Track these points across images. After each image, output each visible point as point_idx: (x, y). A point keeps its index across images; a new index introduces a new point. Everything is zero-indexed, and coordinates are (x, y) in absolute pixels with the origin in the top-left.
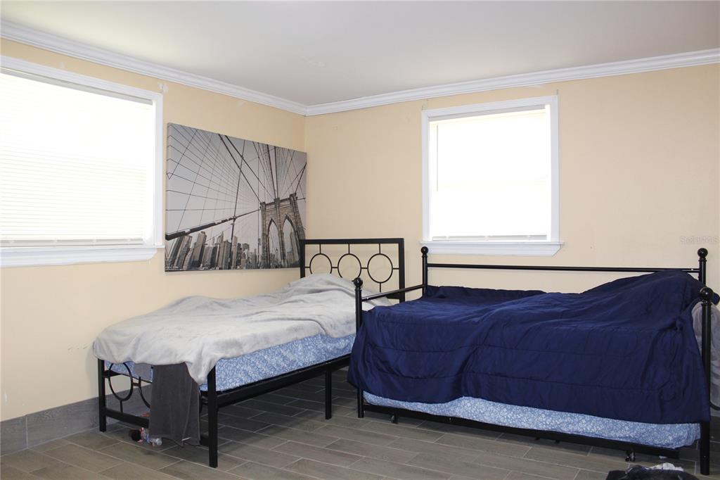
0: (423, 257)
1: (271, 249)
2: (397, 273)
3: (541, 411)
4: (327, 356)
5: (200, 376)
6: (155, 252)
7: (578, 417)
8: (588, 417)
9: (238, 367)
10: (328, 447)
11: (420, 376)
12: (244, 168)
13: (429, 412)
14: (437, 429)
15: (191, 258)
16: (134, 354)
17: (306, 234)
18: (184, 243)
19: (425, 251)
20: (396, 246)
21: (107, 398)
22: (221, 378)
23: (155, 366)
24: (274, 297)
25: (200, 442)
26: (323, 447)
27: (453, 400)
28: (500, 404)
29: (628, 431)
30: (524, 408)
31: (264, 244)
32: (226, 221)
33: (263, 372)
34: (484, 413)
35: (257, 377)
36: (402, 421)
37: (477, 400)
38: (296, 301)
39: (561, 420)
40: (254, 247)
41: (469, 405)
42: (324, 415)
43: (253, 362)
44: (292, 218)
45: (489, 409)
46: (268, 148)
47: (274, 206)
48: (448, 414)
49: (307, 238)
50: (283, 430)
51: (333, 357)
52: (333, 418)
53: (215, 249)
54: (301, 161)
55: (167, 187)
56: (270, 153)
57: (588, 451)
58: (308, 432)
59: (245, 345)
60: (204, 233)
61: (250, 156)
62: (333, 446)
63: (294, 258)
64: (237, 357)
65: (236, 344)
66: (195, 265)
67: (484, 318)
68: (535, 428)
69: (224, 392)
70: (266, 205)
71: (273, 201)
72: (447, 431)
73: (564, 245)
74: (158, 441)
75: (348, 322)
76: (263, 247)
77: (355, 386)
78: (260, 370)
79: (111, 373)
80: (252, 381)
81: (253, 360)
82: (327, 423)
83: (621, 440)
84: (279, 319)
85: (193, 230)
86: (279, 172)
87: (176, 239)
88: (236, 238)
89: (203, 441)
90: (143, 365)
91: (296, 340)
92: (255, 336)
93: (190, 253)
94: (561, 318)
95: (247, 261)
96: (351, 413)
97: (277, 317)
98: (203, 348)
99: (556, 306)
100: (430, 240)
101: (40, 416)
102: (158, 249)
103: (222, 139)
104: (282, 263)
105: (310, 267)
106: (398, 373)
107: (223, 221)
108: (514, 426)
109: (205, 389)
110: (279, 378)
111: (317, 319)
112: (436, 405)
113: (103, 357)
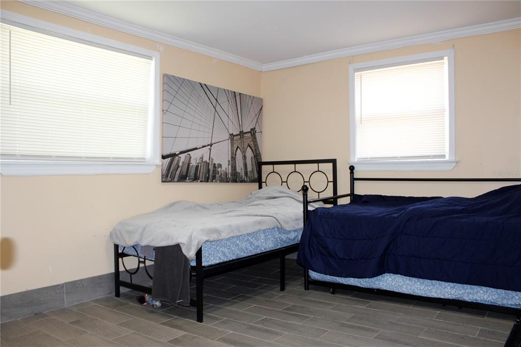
0: (351, 173)
1: (237, 168)
2: (331, 185)
3: (446, 284)
4: (282, 243)
5: (191, 254)
6: (155, 167)
7: (476, 288)
8: (485, 289)
9: (217, 248)
10: (284, 309)
11: (353, 258)
12: (218, 108)
13: (359, 285)
14: (366, 298)
15: (180, 173)
16: (141, 239)
17: (262, 159)
18: (175, 162)
19: (352, 168)
20: (331, 165)
21: (120, 273)
22: (205, 256)
23: (156, 247)
24: (240, 203)
25: (190, 303)
26: (281, 310)
27: (379, 275)
28: (414, 279)
29: (518, 300)
30: (434, 281)
31: (232, 164)
32: (205, 146)
33: (236, 253)
34: (402, 286)
35: (231, 257)
36: (338, 293)
37: (396, 276)
38: (257, 205)
39: (463, 291)
40: (226, 167)
41: (390, 279)
42: (280, 288)
43: (229, 246)
44: (252, 146)
45: (406, 283)
46: (235, 94)
47: (239, 137)
48: (374, 287)
49: (263, 161)
50: (250, 297)
51: (286, 245)
52: (286, 290)
53: (197, 167)
54: (258, 105)
55: (163, 120)
56: (237, 98)
57: (484, 316)
58: (268, 299)
59: (223, 232)
60: (190, 155)
61: (222, 99)
62: (288, 309)
63: (254, 175)
64: (217, 241)
65: (217, 231)
66: (183, 178)
67: (401, 214)
68: (442, 297)
69: (207, 266)
70: (234, 136)
71: (239, 133)
72: (373, 300)
73: (459, 162)
74: (158, 304)
75: (297, 220)
76: (232, 167)
77: (302, 266)
78: (234, 252)
79: (124, 255)
80: (228, 260)
81: (228, 244)
82: (282, 294)
83: (512, 307)
84: (246, 215)
85: (182, 153)
86: (243, 112)
87: (170, 158)
88: (212, 159)
89: (193, 303)
90: (147, 247)
91: (260, 231)
92: (230, 226)
93: (179, 169)
94: (461, 214)
95: (220, 176)
96: (299, 287)
97: (245, 214)
98: (192, 233)
99: (456, 205)
100: (356, 160)
101: (73, 284)
102: (156, 165)
103: (202, 86)
104: (246, 179)
105: (266, 182)
106: (335, 256)
107: (203, 147)
108: (425, 296)
109: (194, 264)
110: (247, 258)
111: (274, 215)
112: (364, 279)
113: (117, 242)
